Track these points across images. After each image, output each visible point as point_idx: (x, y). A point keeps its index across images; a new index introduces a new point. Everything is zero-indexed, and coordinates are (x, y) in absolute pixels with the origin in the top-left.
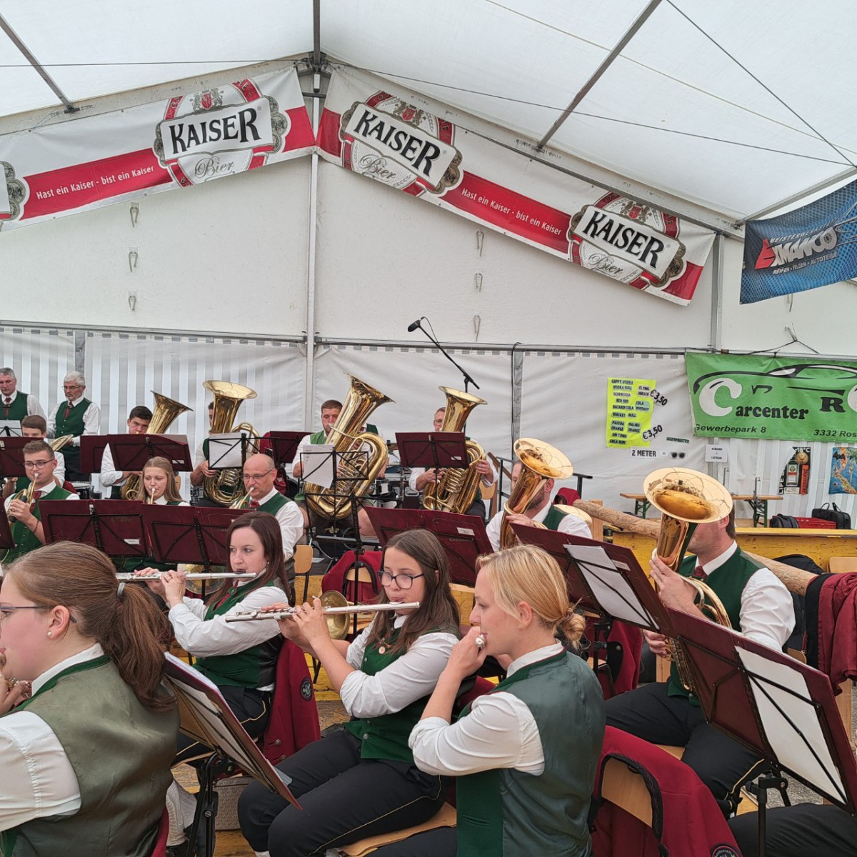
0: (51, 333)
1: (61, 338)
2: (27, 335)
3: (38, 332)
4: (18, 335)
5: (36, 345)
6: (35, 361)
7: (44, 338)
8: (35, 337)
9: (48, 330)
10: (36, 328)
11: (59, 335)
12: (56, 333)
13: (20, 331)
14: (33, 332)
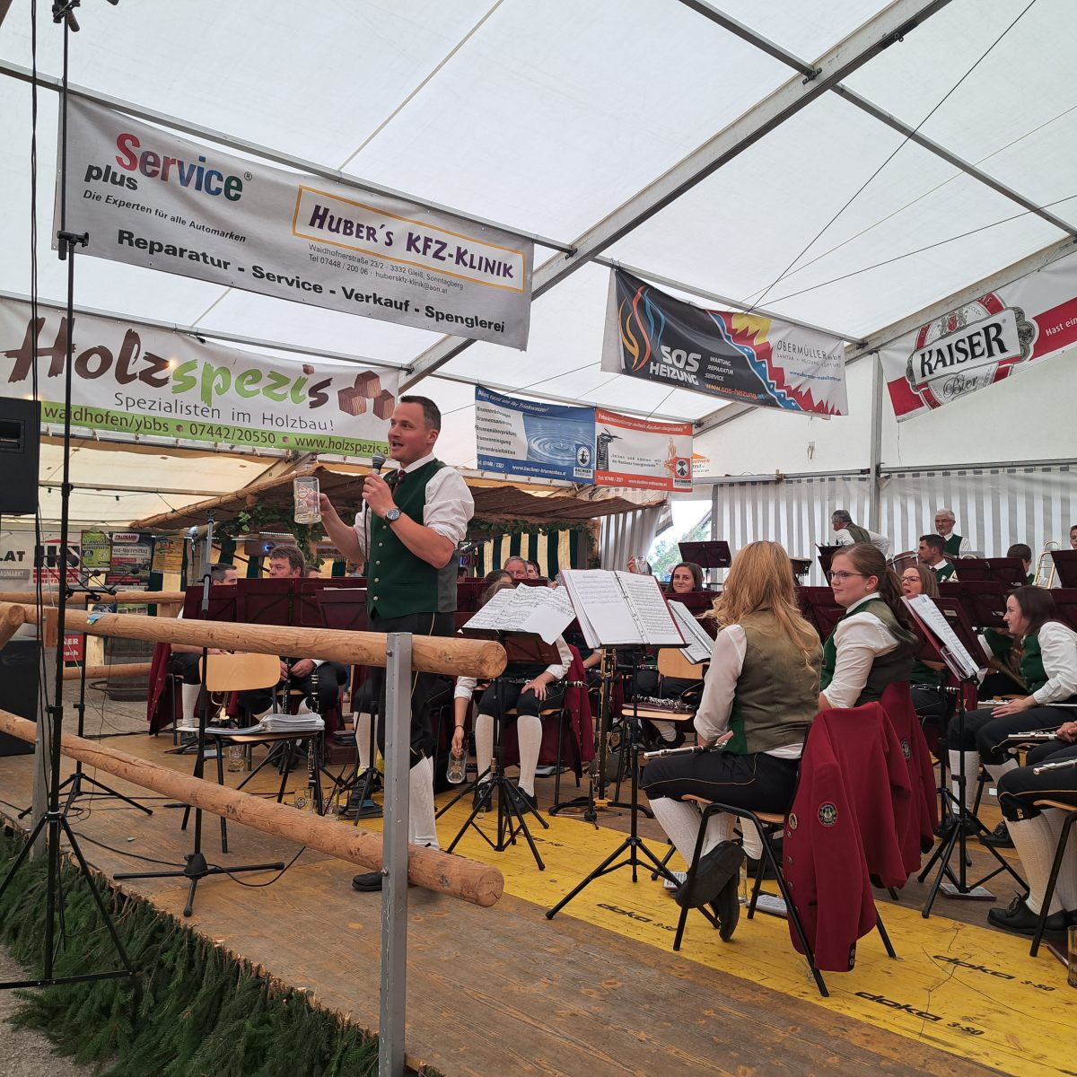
0: (1062, 469)
1: (1073, 473)
2: (1038, 474)
3: (1049, 470)
4: (1029, 474)
5: (1047, 483)
6: (1047, 499)
7: (1055, 475)
8: (1046, 476)
9: (1058, 467)
10: (1047, 466)
11: (1070, 470)
12: (1067, 469)
13: (1031, 471)
14: (1044, 470)
